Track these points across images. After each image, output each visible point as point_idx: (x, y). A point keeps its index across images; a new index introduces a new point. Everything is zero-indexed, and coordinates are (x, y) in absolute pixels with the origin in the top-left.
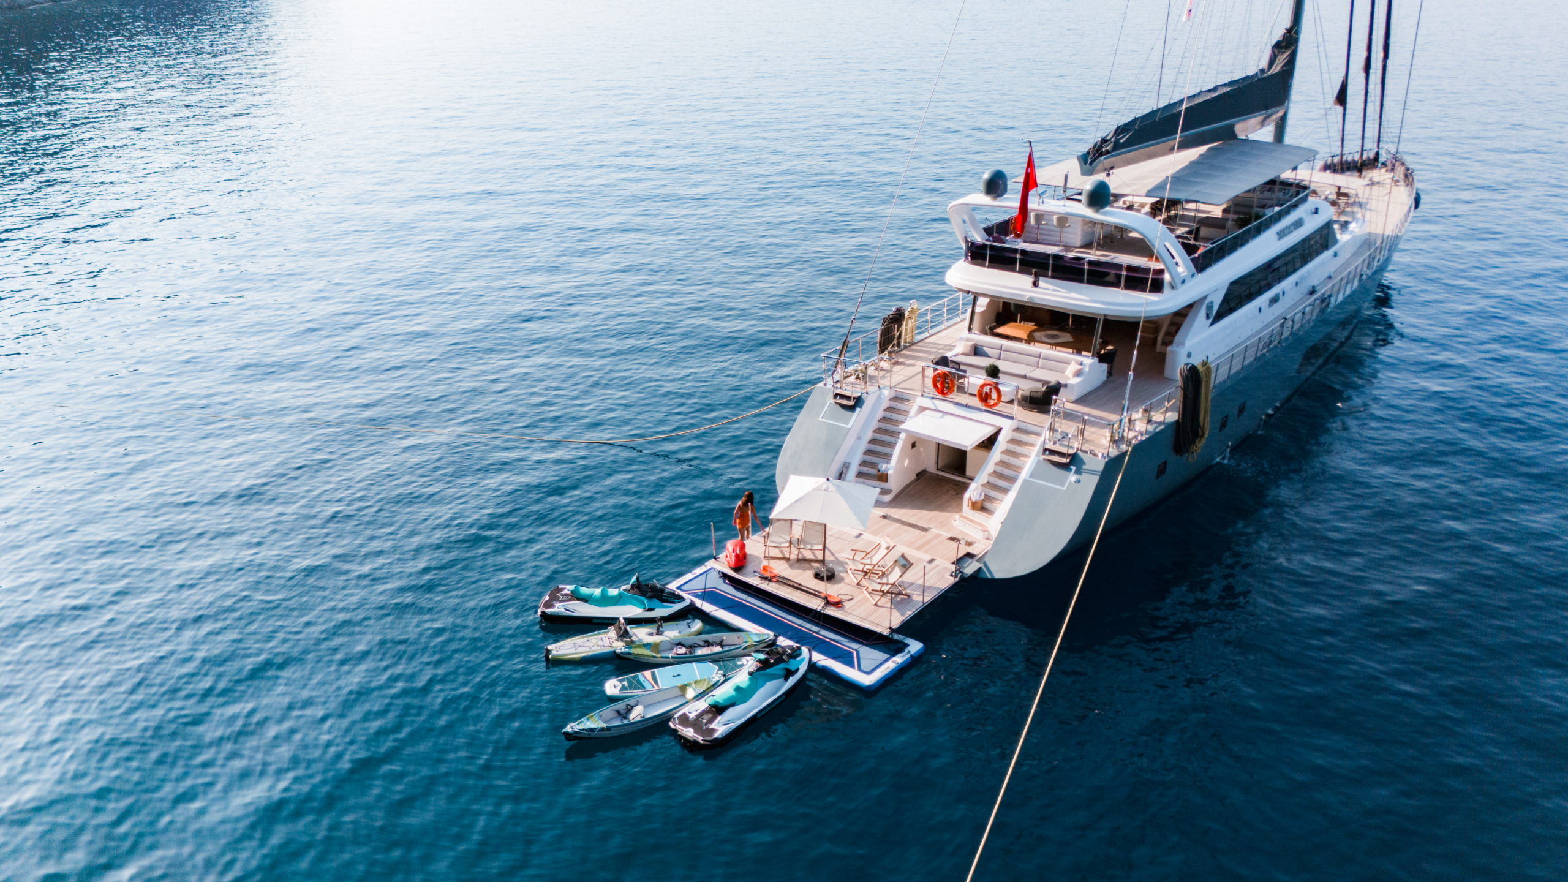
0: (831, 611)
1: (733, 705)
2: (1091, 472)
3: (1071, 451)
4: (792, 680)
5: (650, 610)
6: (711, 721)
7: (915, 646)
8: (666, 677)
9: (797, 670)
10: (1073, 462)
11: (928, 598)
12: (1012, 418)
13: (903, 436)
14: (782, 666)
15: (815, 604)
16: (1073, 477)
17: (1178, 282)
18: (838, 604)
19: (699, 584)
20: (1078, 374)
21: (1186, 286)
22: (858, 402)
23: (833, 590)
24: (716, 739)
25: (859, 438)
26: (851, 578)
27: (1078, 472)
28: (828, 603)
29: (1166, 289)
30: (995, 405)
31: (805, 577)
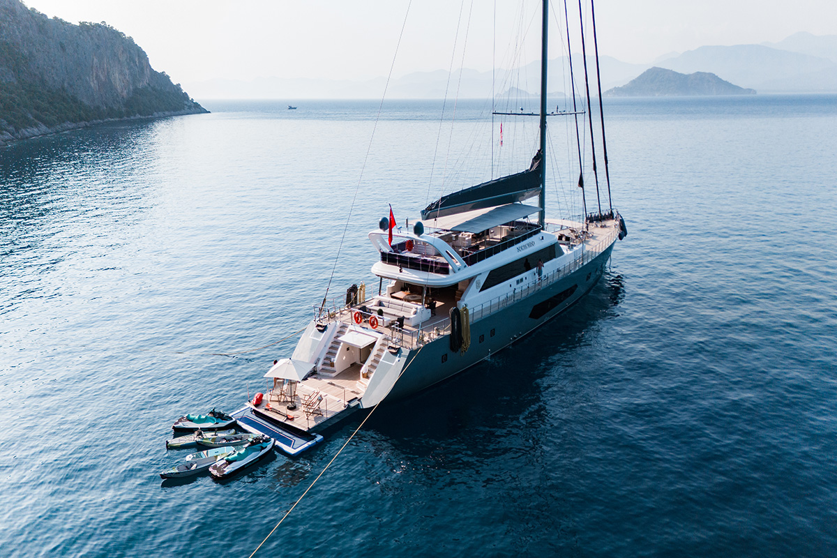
0: (288, 423)
1: (235, 461)
2: (404, 356)
3: (398, 347)
4: (263, 452)
5: (217, 423)
6: (224, 468)
7: (319, 438)
8: (212, 452)
9: (266, 447)
10: (397, 352)
11: (329, 416)
12: (382, 333)
13: (342, 344)
14: (260, 445)
15: (282, 419)
16: (397, 359)
17: (456, 270)
18: (292, 419)
19: (241, 415)
20: (415, 313)
21: (460, 272)
22: (325, 328)
23: (291, 414)
24: (225, 475)
25: (325, 346)
26: (302, 408)
27: (399, 357)
28: (288, 419)
29: (451, 273)
30: (376, 327)
31: (283, 409)
